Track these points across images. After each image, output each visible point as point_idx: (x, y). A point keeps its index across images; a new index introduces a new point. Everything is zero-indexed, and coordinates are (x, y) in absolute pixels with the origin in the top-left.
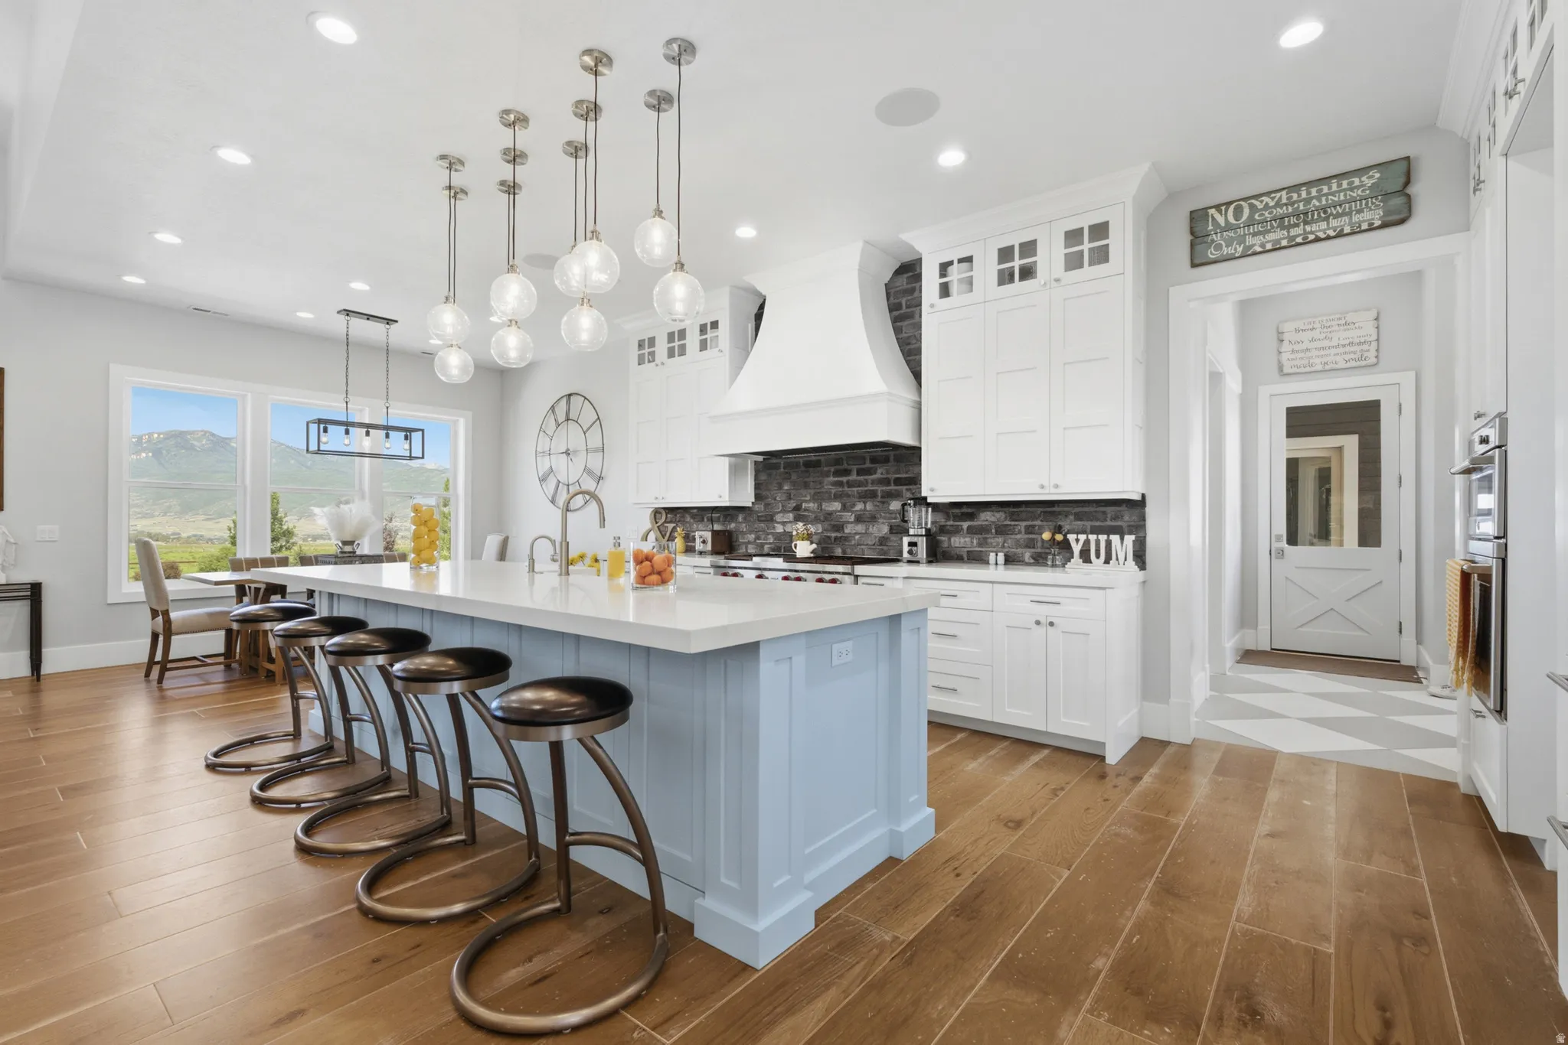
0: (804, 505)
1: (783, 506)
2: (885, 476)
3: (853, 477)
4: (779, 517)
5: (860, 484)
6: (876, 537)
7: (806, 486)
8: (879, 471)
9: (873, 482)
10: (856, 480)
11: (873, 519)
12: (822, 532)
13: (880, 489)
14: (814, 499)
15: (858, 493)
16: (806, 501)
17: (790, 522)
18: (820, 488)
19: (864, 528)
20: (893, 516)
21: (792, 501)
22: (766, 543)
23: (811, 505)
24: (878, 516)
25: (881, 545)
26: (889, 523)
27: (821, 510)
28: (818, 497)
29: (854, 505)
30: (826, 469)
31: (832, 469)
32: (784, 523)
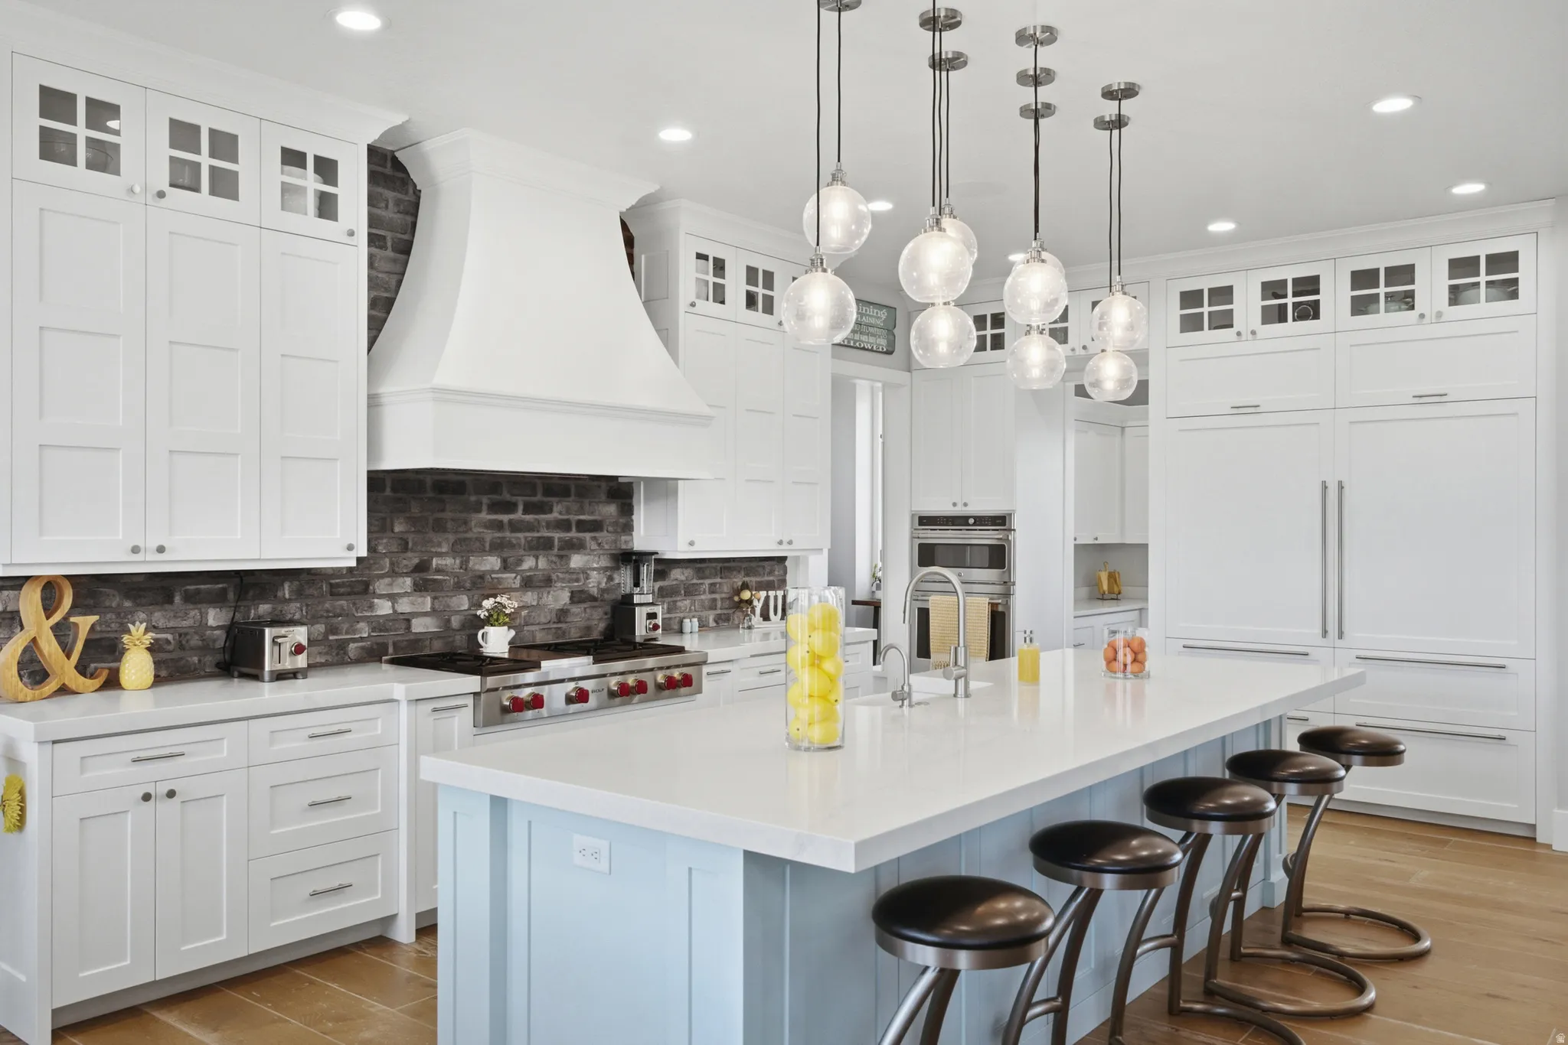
0: (435, 561)
1: (392, 564)
2: (565, 517)
3: (519, 515)
4: (381, 586)
5: (530, 527)
6: (551, 611)
7: (440, 527)
8: (557, 508)
9: (549, 525)
10: (522, 521)
11: (548, 582)
12: (469, 609)
13: (557, 535)
14: (454, 551)
15: (529, 542)
16: (440, 555)
17: (406, 594)
18: (466, 532)
19: (536, 597)
20: (574, 576)
21: (409, 554)
22: (354, 640)
23: (448, 562)
24: (554, 577)
25: (559, 622)
26: (570, 587)
27: (466, 569)
28: (463, 548)
29: (520, 562)
30: (473, 498)
31: (485, 500)
32: (392, 598)
